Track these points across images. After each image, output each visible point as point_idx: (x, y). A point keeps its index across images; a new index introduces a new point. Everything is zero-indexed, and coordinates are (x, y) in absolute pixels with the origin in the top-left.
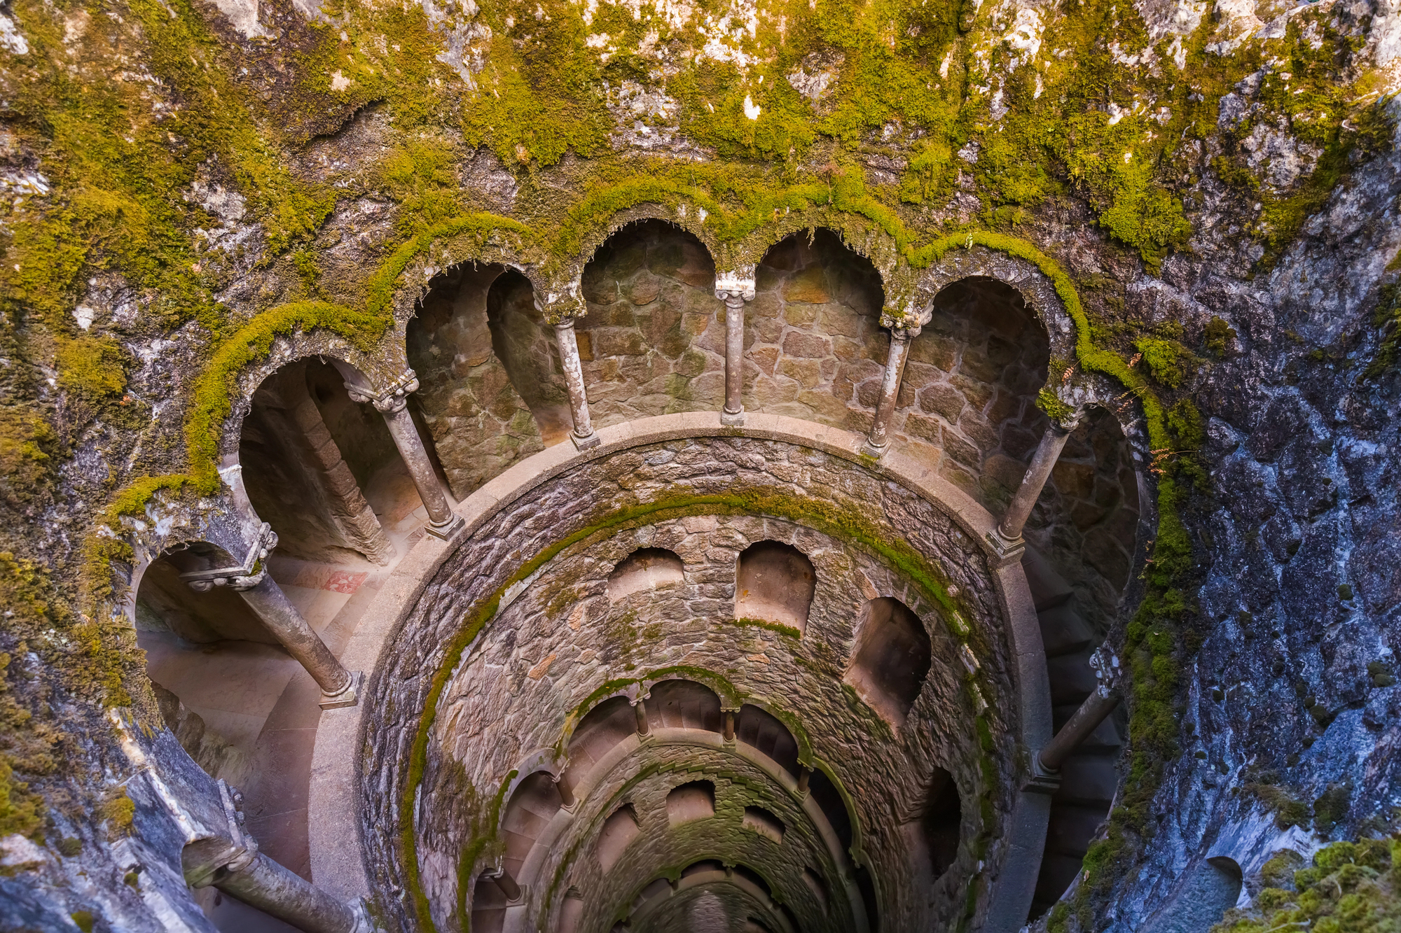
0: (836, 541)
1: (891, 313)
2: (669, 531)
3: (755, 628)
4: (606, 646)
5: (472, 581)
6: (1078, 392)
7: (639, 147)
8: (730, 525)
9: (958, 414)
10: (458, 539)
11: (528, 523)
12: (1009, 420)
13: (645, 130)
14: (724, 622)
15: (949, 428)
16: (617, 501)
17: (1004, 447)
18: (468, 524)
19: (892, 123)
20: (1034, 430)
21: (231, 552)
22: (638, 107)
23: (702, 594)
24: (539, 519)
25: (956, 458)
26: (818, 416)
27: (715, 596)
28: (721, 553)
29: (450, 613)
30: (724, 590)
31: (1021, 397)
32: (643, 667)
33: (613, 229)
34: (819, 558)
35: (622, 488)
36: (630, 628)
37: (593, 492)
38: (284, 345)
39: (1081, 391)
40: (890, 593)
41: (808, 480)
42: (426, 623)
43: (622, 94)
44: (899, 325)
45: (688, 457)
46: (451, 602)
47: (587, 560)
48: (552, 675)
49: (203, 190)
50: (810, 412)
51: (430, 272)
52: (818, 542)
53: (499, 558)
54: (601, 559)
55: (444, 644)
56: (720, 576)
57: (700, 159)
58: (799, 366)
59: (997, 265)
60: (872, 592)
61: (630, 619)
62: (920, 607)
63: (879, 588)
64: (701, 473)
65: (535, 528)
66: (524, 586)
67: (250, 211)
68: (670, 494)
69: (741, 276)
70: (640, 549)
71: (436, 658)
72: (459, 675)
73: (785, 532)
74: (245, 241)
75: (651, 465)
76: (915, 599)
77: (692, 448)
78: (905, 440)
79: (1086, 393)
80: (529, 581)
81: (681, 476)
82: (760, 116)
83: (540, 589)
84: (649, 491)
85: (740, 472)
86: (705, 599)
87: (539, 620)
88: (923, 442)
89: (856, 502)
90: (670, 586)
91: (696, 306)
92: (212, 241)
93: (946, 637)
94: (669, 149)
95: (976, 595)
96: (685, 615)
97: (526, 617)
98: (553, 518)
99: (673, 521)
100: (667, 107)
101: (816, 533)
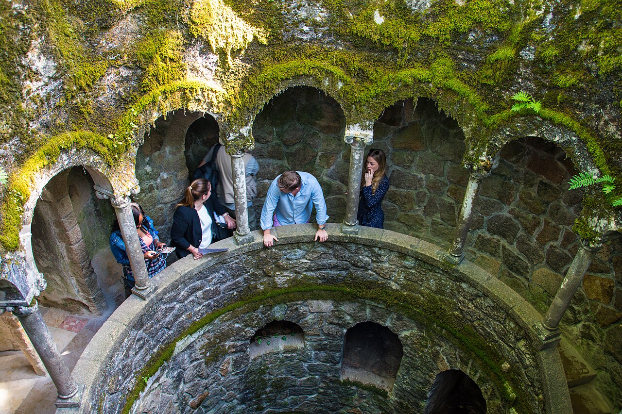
0: (420, 326)
1: (470, 159)
2: (297, 309)
3: (354, 388)
4: (244, 390)
5: (158, 331)
6: (603, 222)
7: (301, 40)
8: (342, 308)
9: (515, 236)
10: (152, 300)
11: (199, 293)
12: (552, 243)
13: (306, 29)
14: (331, 381)
15: (507, 246)
16: (261, 284)
17: (547, 263)
18: (159, 291)
19: (475, 32)
20: (570, 251)
21: (20, 289)
22: (303, 14)
23: (317, 359)
24: (206, 291)
25: (511, 269)
26: (412, 232)
27: (326, 361)
28: (333, 329)
29: (143, 351)
30: (333, 358)
31: (561, 226)
32: (269, 409)
33: (278, 91)
34: (406, 337)
35: (266, 275)
36: (262, 379)
37: (246, 276)
38: (65, 157)
39: (606, 222)
40: (458, 366)
41: (402, 278)
42: (127, 356)
43: (293, 6)
44: (475, 168)
45: (315, 256)
46: (144, 344)
47: (237, 325)
48: (205, 407)
49: (33, 58)
50: (406, 229)
51: (155, 116)
52: (406, 326)
53: (177, 316)
54: (246, 326)
55: (136, 373)
56: (331, 346)
57: (341, 48)
58: (401, 195)
59: (546, 130)
60: (444, 365)
61: (263, 372)
62: (480, 379)
63: (449, 362)
64: (323, 267)
65: (203, 298)
66: (192, 339)
67: (58, 72)
68: (301, 282)
69: (364, 127)
70: (275, 321)
71: (130, 383)
72: (144, 397)
73: (382, 317)
74: (52, 90)
75: (288, 259)
76: (476, 372)
77: (319, 249)
78: (475, 253)
79: (609, 223)
80: (196, 335)
81: (309, 269)
82: (384, 23)
83: (202, 343)
84: (285, 279)
85: (352, 269)
86: (318, 363)
87: (200, 365)
88: (487, 256)
89: (438, 297)
90: (294, 350)
91: (328, 148)
92: (34, 89)
93: (498, 402)
94: (320, 41)
95: (523, 371)
96: (303, 374)
97: (191, 362)
98: (216, 292)
99: (300, 302)
100: (321, 14)
101: (405, 318)
